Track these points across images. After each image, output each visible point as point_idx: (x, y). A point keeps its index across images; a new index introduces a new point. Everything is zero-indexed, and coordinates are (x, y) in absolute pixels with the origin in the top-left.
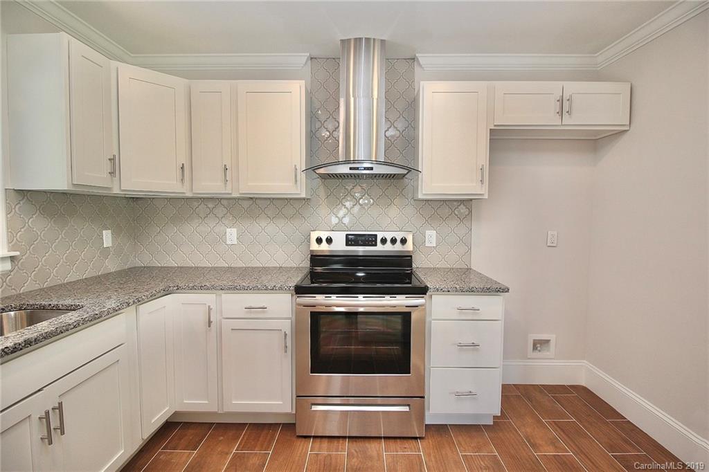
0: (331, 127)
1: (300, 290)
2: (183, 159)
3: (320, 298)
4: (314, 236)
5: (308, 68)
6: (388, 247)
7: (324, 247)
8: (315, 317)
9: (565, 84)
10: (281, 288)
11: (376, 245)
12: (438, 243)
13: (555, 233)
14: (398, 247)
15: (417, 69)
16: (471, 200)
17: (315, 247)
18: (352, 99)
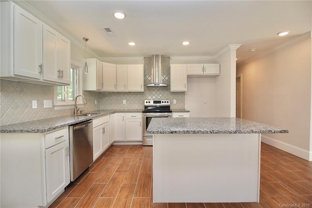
0: (149, 74)
1: (143, 112)
2: (115, 83)
3: (148, 114)
4: (145, 101)
5: (144, 60)
6: (164, 104)
7: (148, 104)
8: (147, 118)
9: (204, 64)
10: (139, 112)
11: (161, 103)
12: (177, 103)
13: (206, 100)
14: (166, 104)
15: (170, 60)
16: (185, 92)
17: (146, 104)
18: (155, 69)
